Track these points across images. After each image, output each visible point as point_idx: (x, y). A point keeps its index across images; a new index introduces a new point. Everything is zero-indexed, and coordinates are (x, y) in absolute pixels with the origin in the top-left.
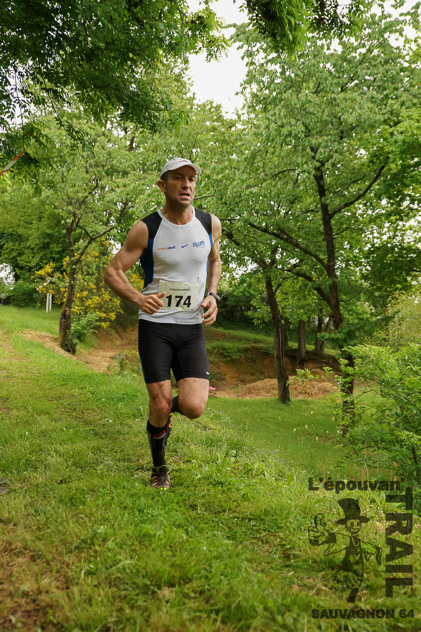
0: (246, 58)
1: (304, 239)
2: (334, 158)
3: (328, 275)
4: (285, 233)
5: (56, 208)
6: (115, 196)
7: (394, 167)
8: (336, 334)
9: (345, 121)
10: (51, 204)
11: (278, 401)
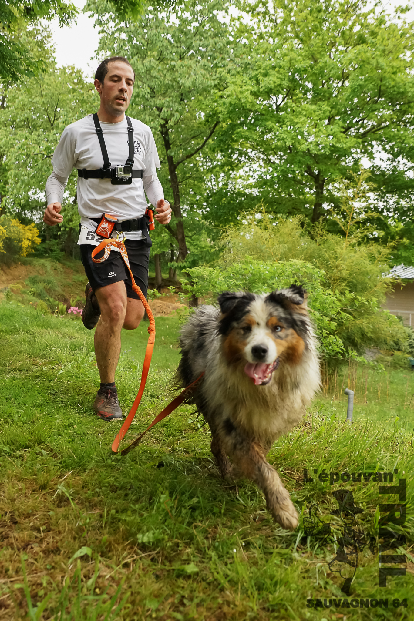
0: (97, 26)
2: (176, 116)
3: (175, 215)
7: (225, 125)
8: (183, 263)
9: (183, 85)
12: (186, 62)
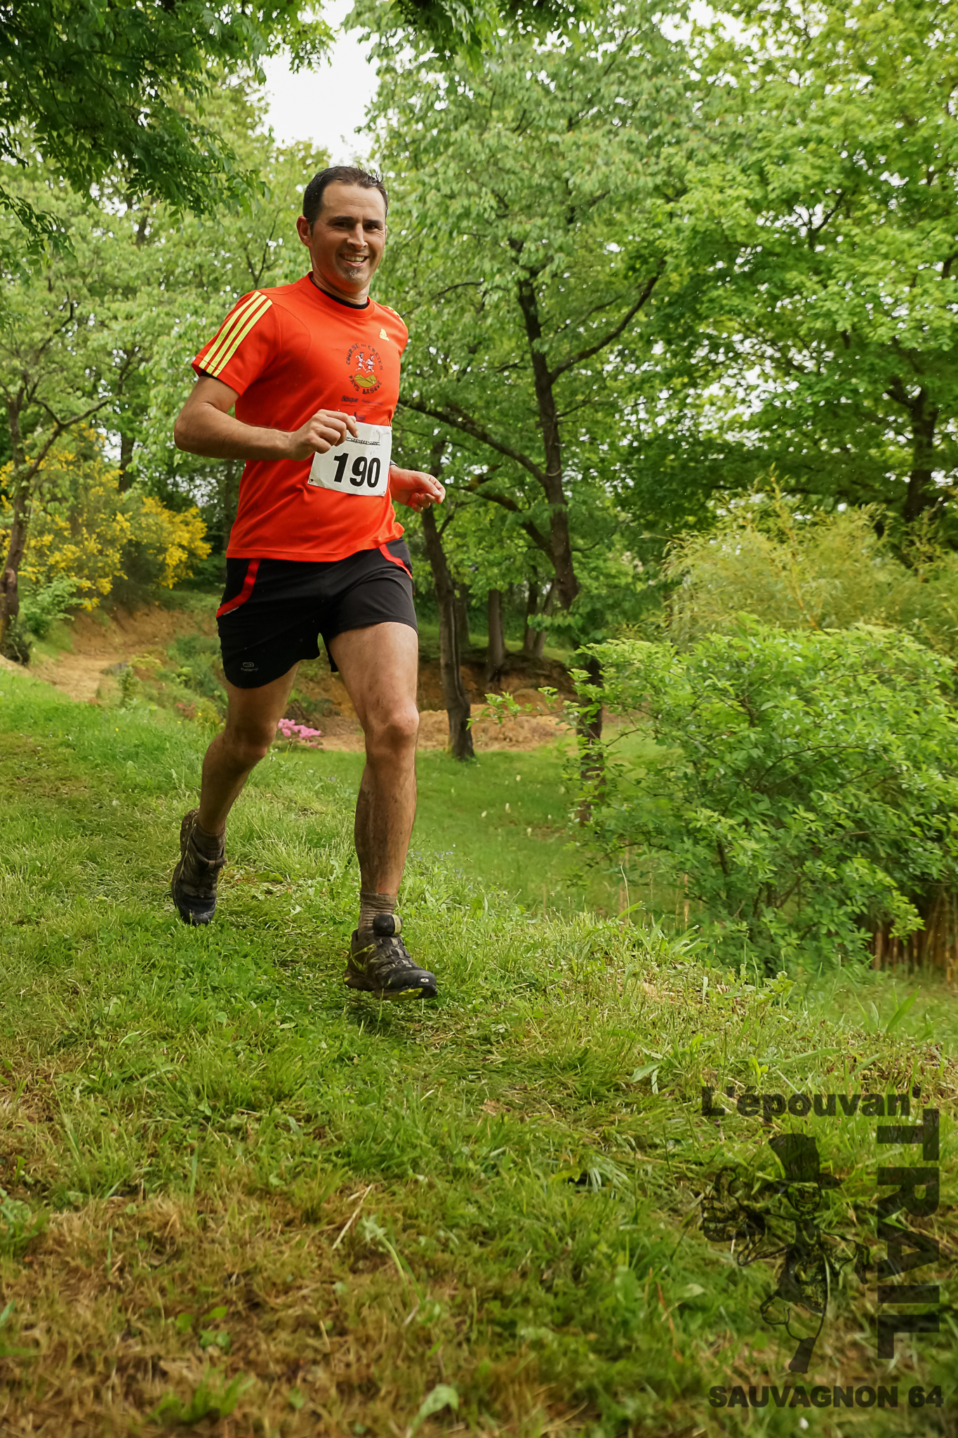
0: (375, 60)
1: (498, 423)
2: (556, 261)
3: (548, 496)
4: (460, 412)
6: (109, 338)
7: (676, 279)
8: (565, 617)
9: (577, 187)
11: (450, 756)
12: (584, 135)
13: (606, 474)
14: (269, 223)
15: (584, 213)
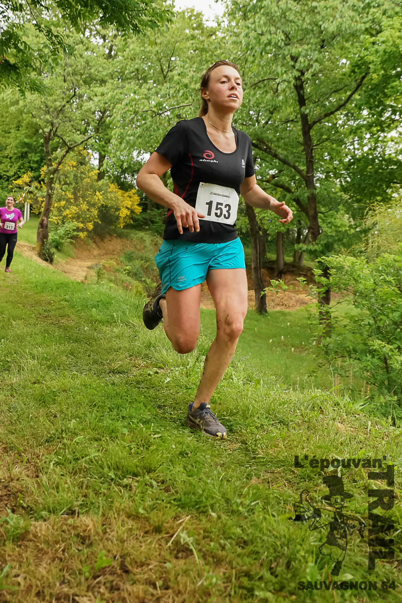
1: (283, 149)
2: (314, 67)
3: (307, 186)
4: (264, 143)
5: (33, 116)
6: (93, 105)
7: (375, 77)
8: (314, 246)
9: (326, 29)
10: (29, 112)
11: (255, 312)
13: (337, 176)
14: (172, 48)
15: (329, 43)
